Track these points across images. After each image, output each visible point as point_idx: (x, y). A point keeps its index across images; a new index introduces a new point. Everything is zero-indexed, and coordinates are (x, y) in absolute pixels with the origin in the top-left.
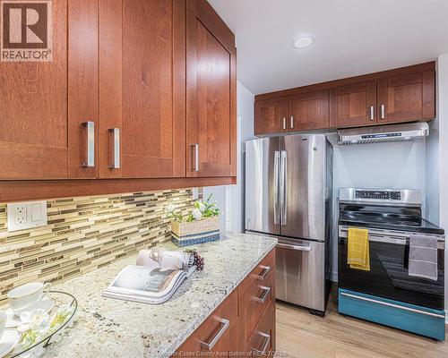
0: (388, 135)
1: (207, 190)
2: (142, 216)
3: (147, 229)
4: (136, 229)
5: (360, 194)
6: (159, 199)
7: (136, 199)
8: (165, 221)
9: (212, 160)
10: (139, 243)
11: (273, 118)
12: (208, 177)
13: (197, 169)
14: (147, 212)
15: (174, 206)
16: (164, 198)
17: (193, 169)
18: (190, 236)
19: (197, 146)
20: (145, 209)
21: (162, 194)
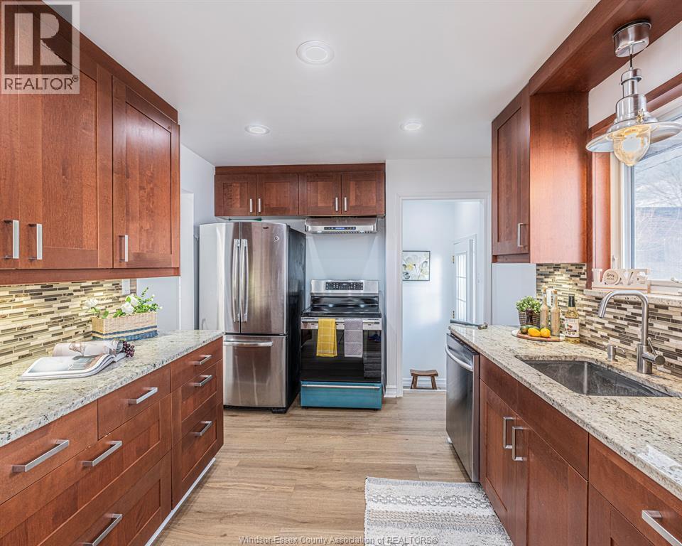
0: (346, 228)
1: (141, 283)
2: (53, 312)
3: (60, 327)
4: (45, 327)
5: (330, 286)
6: (75, 294)
7: (44, 293)
8: (83, 319)
9: (145, 250)
10: (49, 343)
11: (238, 197)
12: (143, 267)
13: (126, 260)
14: (59, 308)
15: (96, 302)
16: (83, 293)
17: (122, 260)
18: (118, 333)
19: (126, 236)
20: (56, 305)
21: (79, 288)
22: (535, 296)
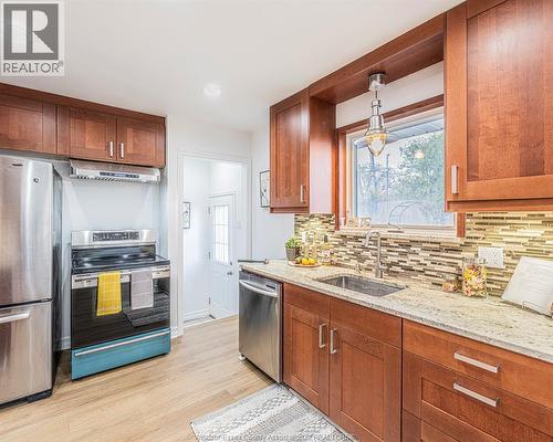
5: (98, 236)
22: (293, 236)
